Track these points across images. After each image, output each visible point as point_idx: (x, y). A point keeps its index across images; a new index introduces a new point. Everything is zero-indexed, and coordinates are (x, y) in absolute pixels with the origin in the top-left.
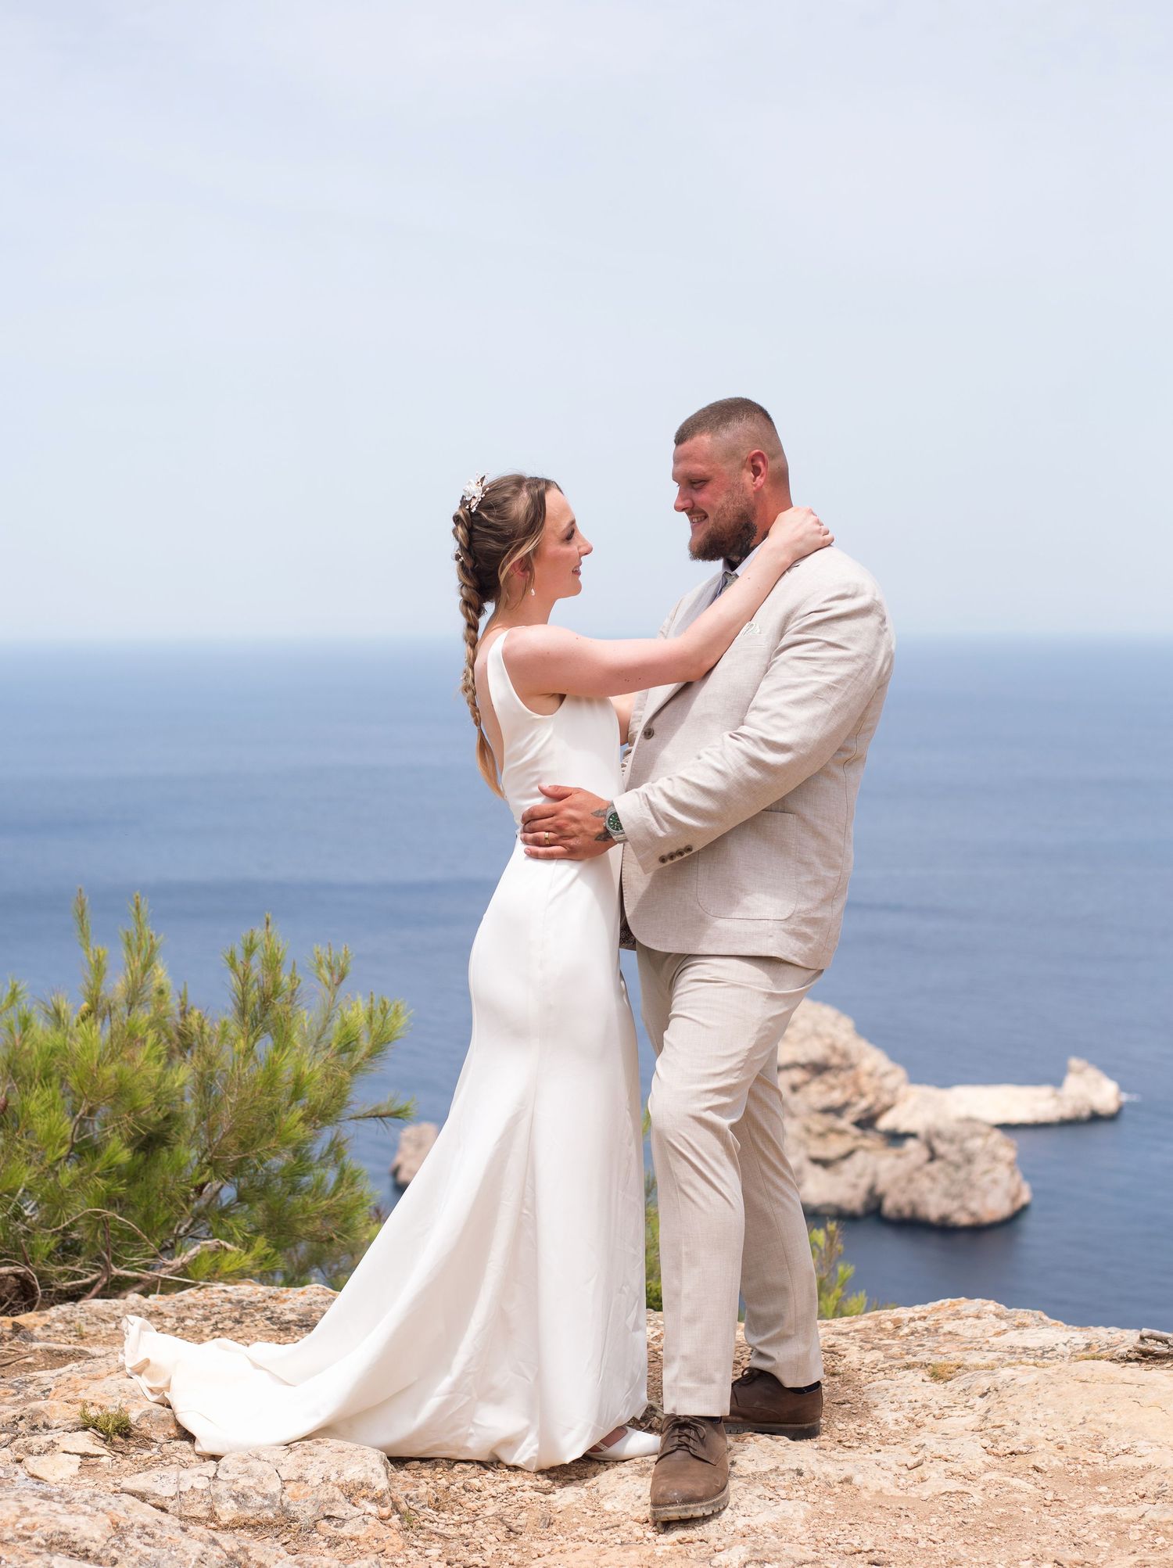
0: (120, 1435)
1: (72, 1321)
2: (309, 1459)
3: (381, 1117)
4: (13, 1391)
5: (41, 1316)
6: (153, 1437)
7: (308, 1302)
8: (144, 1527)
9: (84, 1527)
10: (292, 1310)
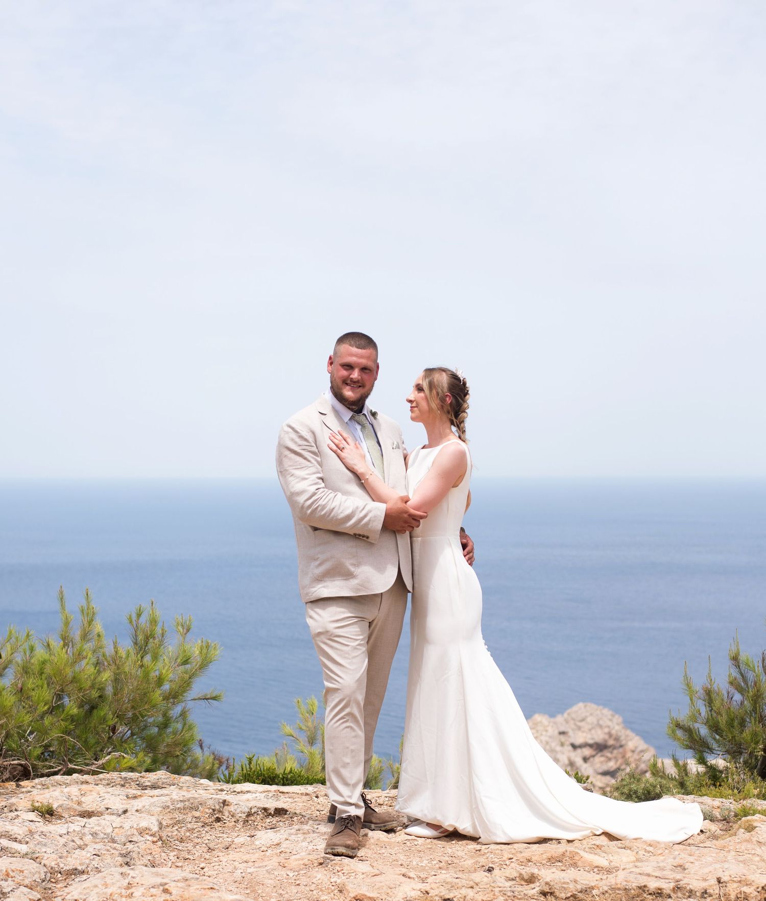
0: (49, 814)
1: (45, 785)
2: (126, 820)
3: (207, 699)
4: (6, 800)
5: (31, 782)
6: (63, 816)
7: (157, 778)
8: (42, 832)
9: (16, 830)
10: (149, 781)
